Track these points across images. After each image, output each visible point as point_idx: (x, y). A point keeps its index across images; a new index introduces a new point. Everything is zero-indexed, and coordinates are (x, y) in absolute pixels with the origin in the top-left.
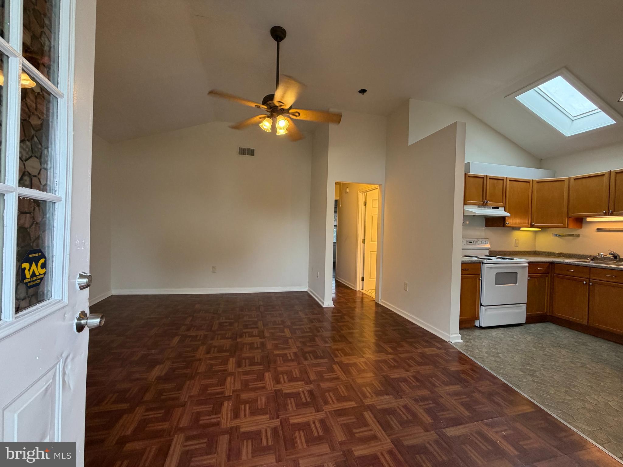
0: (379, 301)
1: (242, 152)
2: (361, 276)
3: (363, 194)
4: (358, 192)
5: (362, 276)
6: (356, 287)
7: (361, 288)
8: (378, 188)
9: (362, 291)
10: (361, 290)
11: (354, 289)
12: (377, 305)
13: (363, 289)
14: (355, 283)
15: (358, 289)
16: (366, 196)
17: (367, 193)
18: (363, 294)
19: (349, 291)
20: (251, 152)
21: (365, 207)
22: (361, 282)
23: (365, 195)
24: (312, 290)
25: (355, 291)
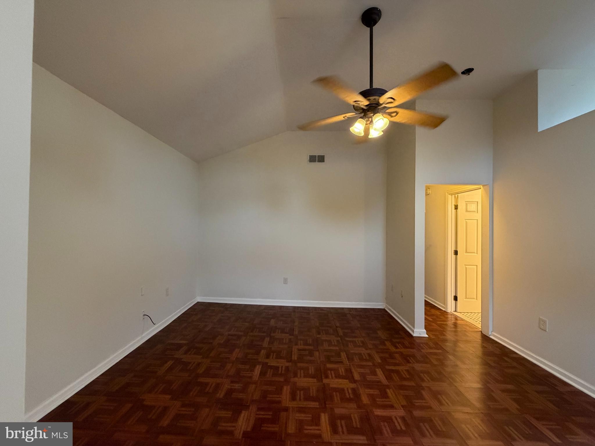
0: (490, 334)
1: (312, 159)
2: (453, 294)
3: (453, 196)
4: (446, 193)
5: (455, 295)
6: (446, 307)
7: (453, 309)
8: (480, 189)
9: (455, 313)
10: (454, 311)
11: (444, 310)
12: (485, 338)
13: (456, 311)
14: (445, 302)
15: (449, 311)
16: (457, 199)
17: (459, 194)
18: (456, 318)
19: (438, 313)
20: (321, 159)
21: (456, 211)
22: (453, 302)
23: (455, 197)
24: (390, 307)
25: (445, 313)
